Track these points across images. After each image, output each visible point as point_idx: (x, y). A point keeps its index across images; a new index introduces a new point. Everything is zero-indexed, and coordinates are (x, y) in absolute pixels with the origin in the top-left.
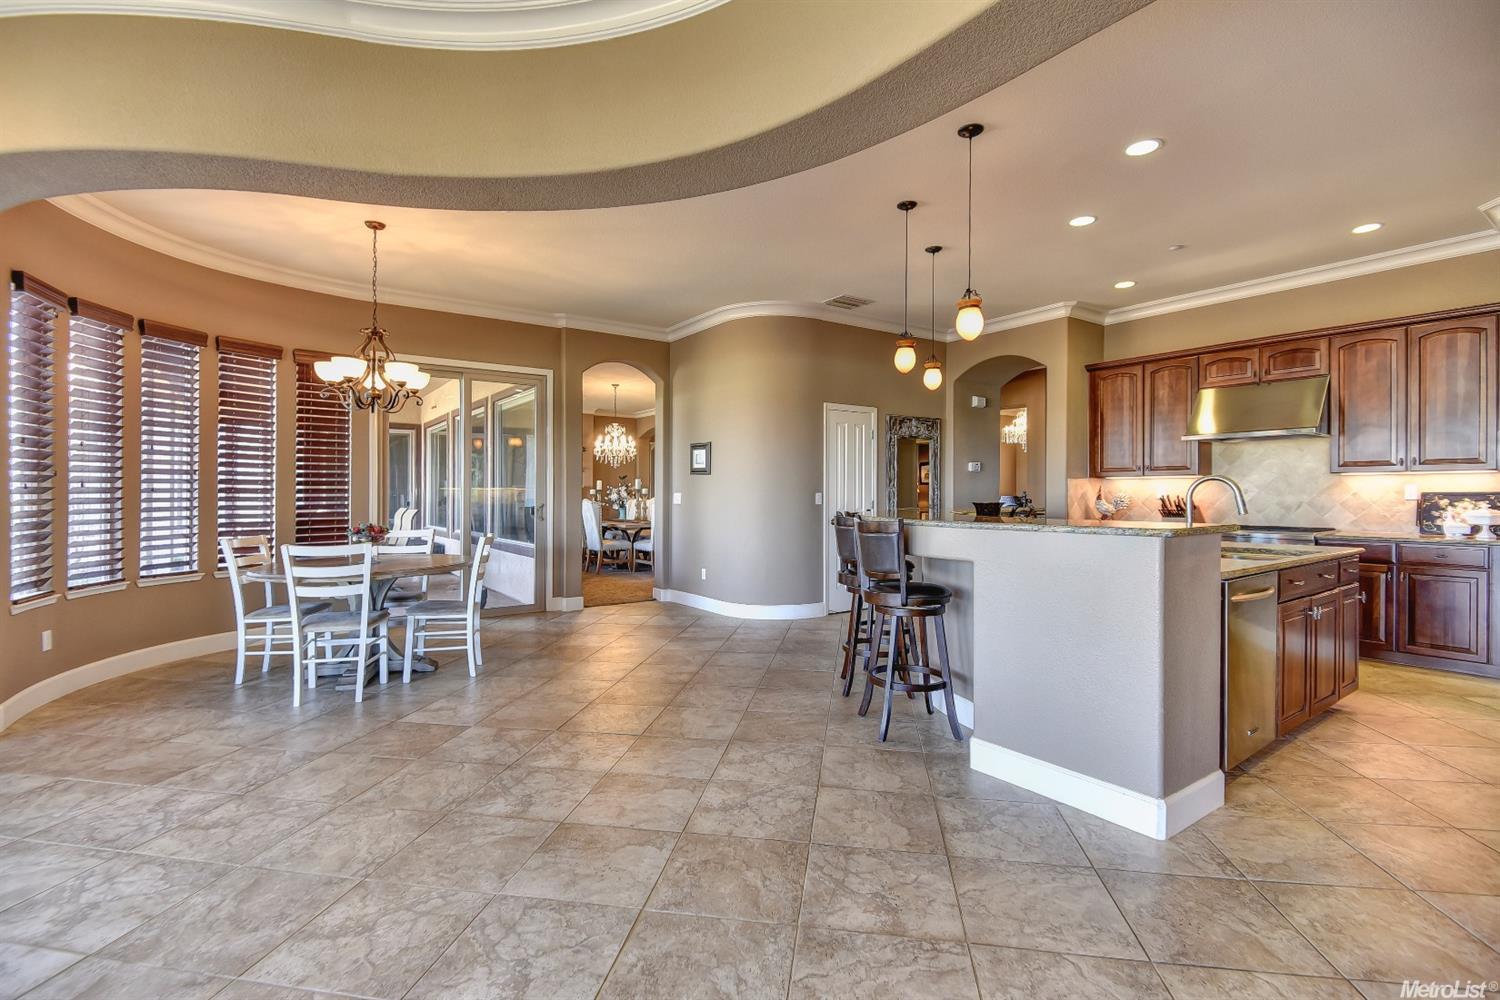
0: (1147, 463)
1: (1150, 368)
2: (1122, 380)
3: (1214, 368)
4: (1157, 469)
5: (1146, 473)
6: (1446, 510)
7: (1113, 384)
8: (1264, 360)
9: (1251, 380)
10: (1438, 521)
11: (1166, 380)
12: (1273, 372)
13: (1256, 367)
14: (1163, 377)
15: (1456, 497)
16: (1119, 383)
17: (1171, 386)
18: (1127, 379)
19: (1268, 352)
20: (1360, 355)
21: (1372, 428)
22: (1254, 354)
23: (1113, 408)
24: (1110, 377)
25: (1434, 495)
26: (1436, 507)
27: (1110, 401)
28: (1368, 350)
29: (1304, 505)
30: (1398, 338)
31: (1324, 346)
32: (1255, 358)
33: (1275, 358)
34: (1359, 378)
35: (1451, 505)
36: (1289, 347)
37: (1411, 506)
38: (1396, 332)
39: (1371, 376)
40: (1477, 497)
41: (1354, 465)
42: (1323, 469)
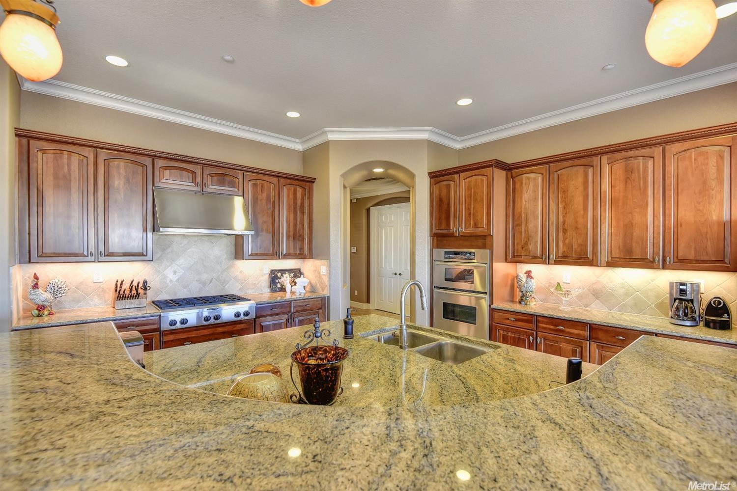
0: (101, 248)
1: (103, 155)
2: (69, 159)
3: (167, 172)
4: (113, 254)
5: (100, 259)
6: (280, 278)
7: (56, 159)
8: (205, 176)
9: (196, 189)
10: (279, 285)
11: (122, 171)
12: (211, 187)
13: (199, 180)
14: (118, 167)
15: (283, 271)
16: (66, 161)
17: (127, 179)
18: (75, 159)
19: (208, 171)
20: (259, 188)
21: (264, 233)
22: (198, 169)
23: (57, 186)
24: (52, 151)
25: (276, 270)
26: (277, 277)
27: (52, 178)
28: (262, 186)
29: (214, 280)
30: (275, 183)
31: (241, 177)
32: (199, 172)
33: (211, 176)
34: (259, 202)
35: (282, 275)
36: (220, 171)
37: (267, 277)
38: (275, 180)
39: (264, 202)
40: (290, 271)
41: (256, 256)
42: (225, 256)
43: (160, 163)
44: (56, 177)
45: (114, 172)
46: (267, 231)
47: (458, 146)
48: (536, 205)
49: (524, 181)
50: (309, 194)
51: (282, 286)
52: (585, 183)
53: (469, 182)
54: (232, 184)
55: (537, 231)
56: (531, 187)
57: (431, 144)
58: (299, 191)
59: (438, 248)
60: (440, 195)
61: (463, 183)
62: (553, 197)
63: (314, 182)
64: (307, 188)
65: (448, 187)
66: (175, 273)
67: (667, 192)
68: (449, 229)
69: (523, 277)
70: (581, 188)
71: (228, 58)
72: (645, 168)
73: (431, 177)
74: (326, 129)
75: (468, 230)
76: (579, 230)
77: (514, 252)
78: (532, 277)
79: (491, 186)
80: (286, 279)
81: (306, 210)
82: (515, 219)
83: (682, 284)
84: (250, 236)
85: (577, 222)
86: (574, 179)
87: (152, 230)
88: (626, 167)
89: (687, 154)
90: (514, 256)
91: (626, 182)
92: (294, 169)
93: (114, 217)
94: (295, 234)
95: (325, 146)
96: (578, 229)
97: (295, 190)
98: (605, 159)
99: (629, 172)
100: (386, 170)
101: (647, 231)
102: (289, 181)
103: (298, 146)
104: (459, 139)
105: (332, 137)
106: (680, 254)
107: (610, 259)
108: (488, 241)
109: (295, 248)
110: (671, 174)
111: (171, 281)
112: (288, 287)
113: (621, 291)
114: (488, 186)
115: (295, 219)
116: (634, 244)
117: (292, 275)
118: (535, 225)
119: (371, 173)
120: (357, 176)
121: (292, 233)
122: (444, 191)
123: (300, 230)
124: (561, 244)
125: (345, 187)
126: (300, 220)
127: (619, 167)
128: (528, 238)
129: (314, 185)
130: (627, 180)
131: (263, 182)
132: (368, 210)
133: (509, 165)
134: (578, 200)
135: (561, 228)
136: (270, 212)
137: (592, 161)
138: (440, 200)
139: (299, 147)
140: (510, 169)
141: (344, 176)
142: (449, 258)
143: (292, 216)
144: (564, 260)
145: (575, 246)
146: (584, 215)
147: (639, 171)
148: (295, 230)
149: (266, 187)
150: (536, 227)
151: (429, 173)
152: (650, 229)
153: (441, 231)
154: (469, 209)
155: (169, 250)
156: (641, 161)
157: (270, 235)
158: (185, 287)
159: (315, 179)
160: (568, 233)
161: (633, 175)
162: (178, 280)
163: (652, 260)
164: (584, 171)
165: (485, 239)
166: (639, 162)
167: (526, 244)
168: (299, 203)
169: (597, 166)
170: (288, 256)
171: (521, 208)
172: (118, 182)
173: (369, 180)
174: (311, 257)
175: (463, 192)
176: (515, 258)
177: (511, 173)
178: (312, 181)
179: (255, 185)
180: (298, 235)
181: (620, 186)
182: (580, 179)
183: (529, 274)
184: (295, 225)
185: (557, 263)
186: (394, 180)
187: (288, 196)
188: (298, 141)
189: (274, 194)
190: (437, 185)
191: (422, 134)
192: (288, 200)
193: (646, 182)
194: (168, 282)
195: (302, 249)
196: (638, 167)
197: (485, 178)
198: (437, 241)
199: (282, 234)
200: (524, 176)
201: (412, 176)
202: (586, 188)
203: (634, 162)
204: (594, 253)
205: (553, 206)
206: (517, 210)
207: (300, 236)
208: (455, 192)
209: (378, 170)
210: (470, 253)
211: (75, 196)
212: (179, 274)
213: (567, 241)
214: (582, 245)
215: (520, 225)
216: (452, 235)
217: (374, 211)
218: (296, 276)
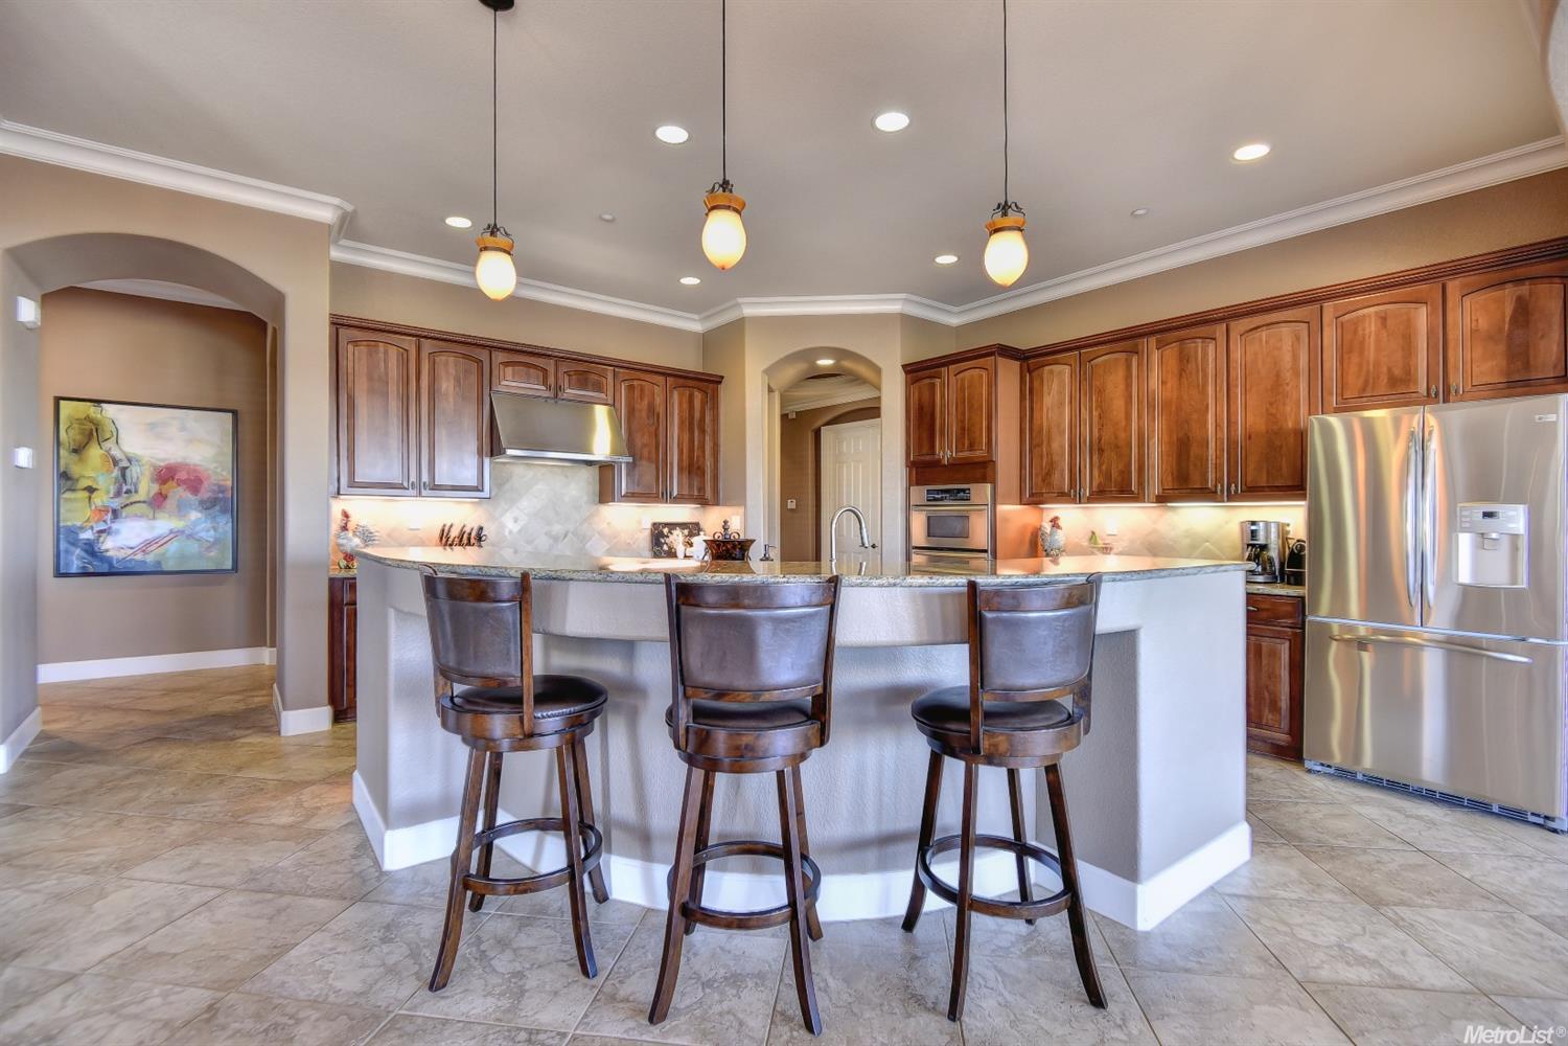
0: (425, 477)
1: (427, 347)
3: (509, 370)
4: (439, 487)
5: (424, 492)
6: (668, 537)
7: (370, 354)
8: (560, 374)
9: (547, 394)
10: (665, 548)
11: (452, 371)
12: (568, 391)
13: (551, 380)
14: (446, 364)
15: (672, 526)
16: (381, 355)
17: (457, 380)
18: (393, 352)
19: (564, 367)
20: (637, 393)
21: (644, 463)
22: (550, 365)
23: (371, 391)
24: (365, 343)
25: (660, 524)
26: (662, 535)
27: (365, 379)
28: (642, 390)
29: (570, 535)
30: (660, 384)
31: (610, 376)
32: (551, 369)
33: (569, 376)
34: (637, 414)
35: (670, 532)
36: (581, 367)
37: (646, 534)
38: (661, 379)
39: (644, 414)
40: (683, 526)
41: (632, 497)
42: (585, 498)
43: (500, 357)
44: (370, 378)
45: (441, 371)
46: (649, 459)
47: (954, 321)
48: (1062, 414)
49: (1045, 376)
50: (713, 401)
51: (670, 548)
52: (1128, 377)
53: (963, 380)
54: (598, 388)
55: (1063, 454)
56: (1055, 386)
57: (906, 319)
58: (698, 396)
59: (917, 484)
60: (920, 400)
61: (953, 379)
62: (1085, 400)
63: (720, 382)
64: (709, 392)
65: (933, 386)
66: (516, 520)
67: (1232, 388)
68: (933, 453)
69: (1047, 527)
70: (1122, 387)
71: (608, 217)
72: (1205, 354)
73: (907, 372)
74: (740, 300)
75: (961, 455)
76: (1122, 450)
77: (1031, 488)
78: (1059, 527)
79: (992, 384)
80: (677, 539)
81: (708, 429)
82: (1032, 437)
83: (1253, 523)
84: (623, 466)
85: (1116, 438)
86: (1112, 372)
87: (489, 454)
88: (1181, 352)
89: (1256, 334)
90: (1032, 495)
91: (1181, 375)
92: (690, 362)
93: (441, 434)
94: (691, 465)
95: (739, 325)
96: (1118, 447)
97: (691, 397)
98: (1153, 340)
99: (1184, 359)
100: (838, 361)
101: (1207, 447)
102: (681, 381)
103: (695, 325)
104: (956, 309)
105: (748, 311)
106: (1249, 479)
107: (1161, 491)
108: (989, 470)
109: (691, 486)
110: (1237, 362)
111: (510, 532)
112: (680, 549)
113: (1186, 542)
114: (989, 386)
115: (691, 441)
116: (1191, 467)
117: (686, 532)
118: (1061, 444)
119: (814, 366)
120: (791, 373)
121: (686, 463)
122: (926, 395)
123: (698, 460)
124: (1096, 473)
125: (770, 390)
126: (699, 441)
127: (1171, 352)
128: (1052, 465)
129: (721, 387)
130: (1182, 372)
131: (644, 383)
132: (817, 434)
133: (1024, 352)
134: (1118, 404)
135: (1095, 447)
136: (653, 429)
137: (1137, 345)
138: (921, 408)
139: (697, 327)
140: (1028, 358)
141: (769, 372)
142: (935, 499)
143: (686, 437)
144: (1101, 495)
145: (1115, 474)
146: (1126, 426)
147: (1196, 359)
148: (691, 457)
149: (647, 392)
150: (1062, 447)
151: (904, 366)
152: (1212, 445)
153: (922, 458)
154: (963, 421)
155: (507, 486)
156: (1200, 345)
157: (654, 466)
158: (529, 542)
159: (722, 377)
160: (1105, 454)
161: (1189, 366)
162: (520, 531)
163: (1214, 489)
164: (1126, 360)
165: (985, 468)
166: (1197, 347)
167: (1049, 474)
168: (697, 415)
169: (1143, 351)
170: (680, 499)
171: (1042, 418)
172: (446, 385)
173: (812, 378)
174: (717, 503)
175: (952, 395)
176: (1034, 498)
177: (1028, 365)
178: (718, 380)
179: (631, 388)
180: (696, 466)
181: (1172, 383)
182: (1121, 373)
183: (1055, 522)
184: (691, 450)
185: (1090, 500)
186: (857, 380)
187: (680, 404)
188: (696, 317)
189: (658, 400)
190: (916, 385)
191: (892, 305)
192: (680, 411)
193: (1205, 376)
194: (507, 533)
195: (702, 489)
196: (1196, 352)
197: (984, 373)
198: (917, 473)
199: (672, 464)
200: (1047, 368)
201: (878, 370)
202: (1128, 386)
203: (1190, 345)
204: (1141, 484)
205: (1085, 414)
206: (1036, 422)
207: (699, 468)
208: (942, 396)
209: (826, 362)
210: (963, 491)
211: (394, 405)
212: (522, 523)
213: (1104, 467)
214: (1123, 472)
215: (1040, 445)
216: (937, 464)
217: (827, 434)
218: (691, 535)
